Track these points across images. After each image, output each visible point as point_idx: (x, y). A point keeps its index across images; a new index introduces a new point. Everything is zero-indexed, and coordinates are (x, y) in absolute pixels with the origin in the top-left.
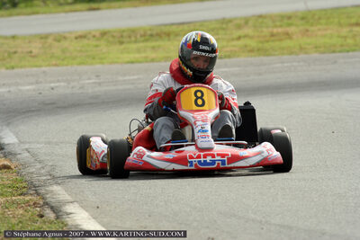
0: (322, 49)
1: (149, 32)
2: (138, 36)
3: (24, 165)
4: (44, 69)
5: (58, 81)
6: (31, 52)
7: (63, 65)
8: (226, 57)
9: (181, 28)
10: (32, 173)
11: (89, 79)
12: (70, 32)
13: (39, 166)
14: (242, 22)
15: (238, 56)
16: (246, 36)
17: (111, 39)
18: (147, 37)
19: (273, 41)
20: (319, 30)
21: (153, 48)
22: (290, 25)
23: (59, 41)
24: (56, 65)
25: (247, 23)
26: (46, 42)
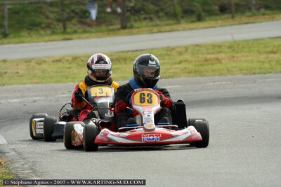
0: (245, 71)
3: (12, 162)
4: (27, 85)
5: (38, 96)
6: (18, 73)
7: (43, 83)
8: (169, 77)
10: (18, 168)
11: (64, 94)
12: (48, 57)
13: (23, 162)
14: (183, 50)
15: (180, 76)
16: (186, 61)
17: (80, 63)
19: (206, 65)
20: (243, 56)
22: (220, 52)
23: (40, 64)
24: (37, 83)
25: (186, 50)
26: (29, 65)
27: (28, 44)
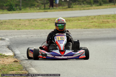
4: (29, 30)
5: (34, 34)
6: (25, 25)
9: (73, 18)
11: (44, 34)
16: (94, 22)
17: (51, 21)
22: (109, 19)
23: (34, 21)
25: (95, 17)
26: (30, 22)
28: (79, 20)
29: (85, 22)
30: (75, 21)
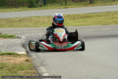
1: (83, 16)
2: (80, 17)
3: (34, 60)
6: (44, 22)
9: (94, 14)
10: (36, 62)
13: (38, 60)
16: (115, 18)
17: (70, 18)
18: (82, 17)
21: (84, 21)
25: (116, 13)
26: (49, 19)
27: (50, 10)
28: (99, 16)
29: (105, 18)
30: (95, 17)
